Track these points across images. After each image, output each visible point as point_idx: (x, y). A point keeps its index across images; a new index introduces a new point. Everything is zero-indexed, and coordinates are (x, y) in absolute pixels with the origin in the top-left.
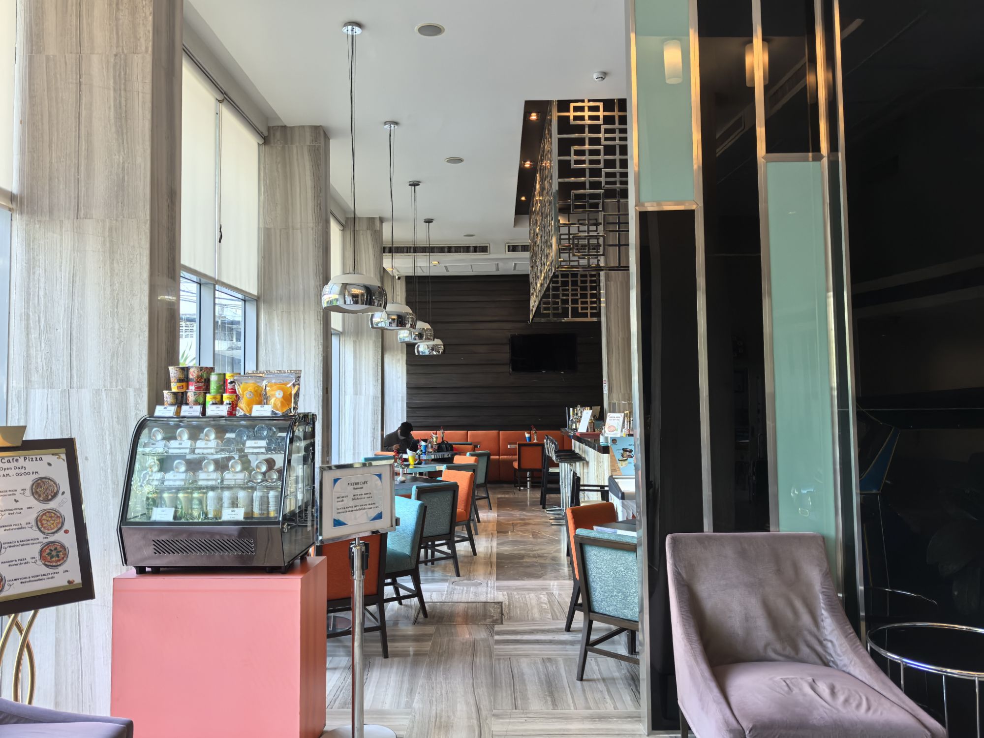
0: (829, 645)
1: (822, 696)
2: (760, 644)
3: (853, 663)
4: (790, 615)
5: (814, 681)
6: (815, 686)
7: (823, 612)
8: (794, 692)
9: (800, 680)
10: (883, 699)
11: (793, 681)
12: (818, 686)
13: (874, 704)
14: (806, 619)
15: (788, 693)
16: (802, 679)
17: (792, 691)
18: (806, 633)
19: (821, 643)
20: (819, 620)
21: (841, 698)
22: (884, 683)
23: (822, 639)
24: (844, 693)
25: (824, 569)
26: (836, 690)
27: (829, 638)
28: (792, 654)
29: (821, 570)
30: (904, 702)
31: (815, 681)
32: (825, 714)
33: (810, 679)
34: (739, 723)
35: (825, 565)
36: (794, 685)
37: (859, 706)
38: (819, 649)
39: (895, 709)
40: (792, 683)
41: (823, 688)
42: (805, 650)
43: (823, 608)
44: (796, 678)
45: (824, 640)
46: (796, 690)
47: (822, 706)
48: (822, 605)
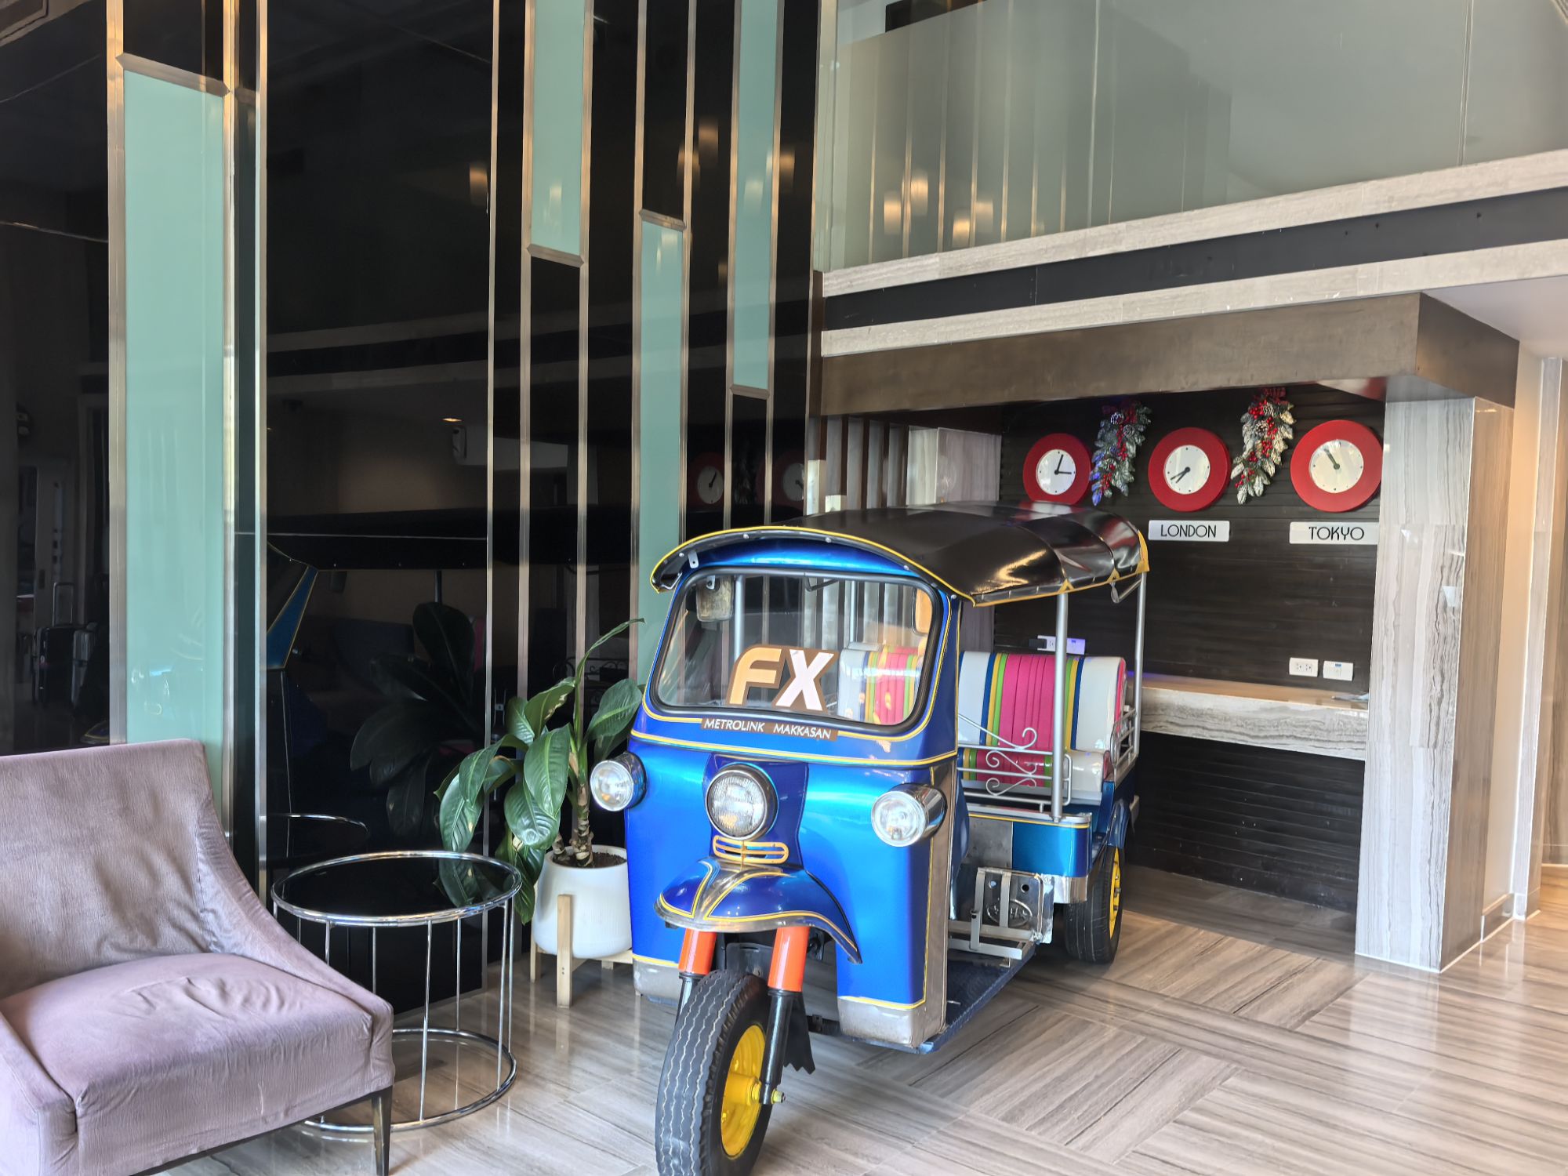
0: (210, 917)
1: (207, 1003)
2: (88, 943)
3: (250, 938)
4: (143, 880)
5: (189, 981)
6: (191, 988)
7: (201, 866)
8: (158, 1008)
9: (166, 986)
10: (301, 983)
11: (154, 989)
12: (198, 988)
13: (289, 995)
14: (171, 883)
15: (148, 1013)
16: (168, 982)
17: (154, 1008)
18: (171, 906)
19: (195, 917)
20: (194, 880)
21: (238, 998)
22: (300, 958)
23: (197, 910)
24: (240, 989)
25: (204, 797)
26: (228, 988)
27: (209, 906)
28: (148, 944)
29: (198, 799)
30: (330, 980)
31: (192, 981)
32: (214, 1030)
33: (183, 980)
34: (62, 1089)
35: (206, 788)
36: (157, 996)
37: (266, 1004)
38: (192, 926)
39: (320, 994)
40: (153, 994)
41: (207, 990)
42: (168, 934)
43: (201, 860)
44: (160, 984)
45: (202, 912)
46: (161, 1005)
47: (209, 1019)
48: (200, 856)
